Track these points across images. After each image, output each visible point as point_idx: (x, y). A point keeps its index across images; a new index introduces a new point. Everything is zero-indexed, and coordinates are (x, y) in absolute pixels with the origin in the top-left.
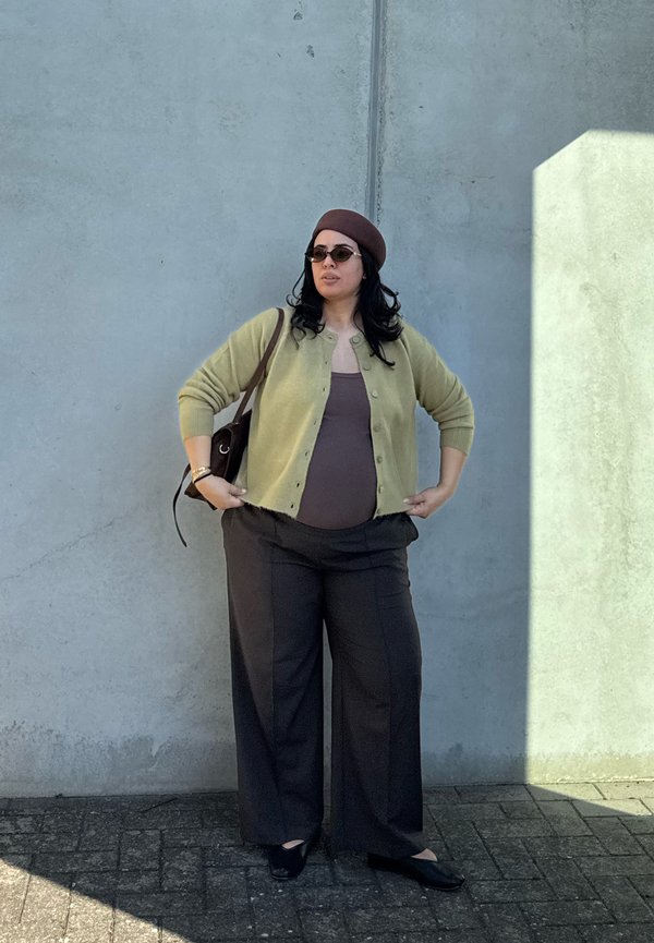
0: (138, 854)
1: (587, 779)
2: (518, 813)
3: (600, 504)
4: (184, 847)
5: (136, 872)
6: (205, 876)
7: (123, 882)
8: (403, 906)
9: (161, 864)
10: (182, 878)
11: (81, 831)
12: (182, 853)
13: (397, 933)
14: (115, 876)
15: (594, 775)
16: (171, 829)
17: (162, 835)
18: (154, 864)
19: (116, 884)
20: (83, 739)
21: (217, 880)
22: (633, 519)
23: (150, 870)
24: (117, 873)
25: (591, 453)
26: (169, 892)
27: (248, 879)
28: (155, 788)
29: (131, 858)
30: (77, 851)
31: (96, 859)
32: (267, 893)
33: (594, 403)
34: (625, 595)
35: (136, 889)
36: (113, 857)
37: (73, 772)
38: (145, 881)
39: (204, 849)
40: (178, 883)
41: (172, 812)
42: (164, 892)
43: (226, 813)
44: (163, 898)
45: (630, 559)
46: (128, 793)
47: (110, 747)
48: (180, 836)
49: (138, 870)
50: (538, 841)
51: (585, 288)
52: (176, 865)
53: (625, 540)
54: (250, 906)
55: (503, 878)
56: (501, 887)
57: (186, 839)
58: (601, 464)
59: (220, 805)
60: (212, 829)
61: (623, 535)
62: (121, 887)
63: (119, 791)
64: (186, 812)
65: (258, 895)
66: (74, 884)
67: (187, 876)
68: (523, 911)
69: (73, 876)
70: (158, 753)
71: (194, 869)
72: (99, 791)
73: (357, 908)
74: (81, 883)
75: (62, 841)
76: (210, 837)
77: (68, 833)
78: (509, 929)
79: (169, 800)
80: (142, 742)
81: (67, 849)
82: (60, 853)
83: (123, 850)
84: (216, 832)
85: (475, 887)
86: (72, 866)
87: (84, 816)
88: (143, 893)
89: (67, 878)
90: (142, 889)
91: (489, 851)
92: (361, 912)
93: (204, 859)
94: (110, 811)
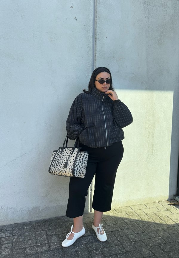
0: (41, 239)
1: (142, 203)
2: (131, 215)
4: (53, 235)
5: (42, 245)
8: (115, 246)
9: (48, 241)
10: (55, 245)
11: (24, 233)
12: (53, 237)
14: (37, 247)
15: (144, 202)
16: (48, 230)
17: (46, 232)
18: (46, 242)
19: (38, 250)
23: (46, 244)
24: (37, 246)
26: (53, 250)
28: (41, 218)
29: (40, 241)
30: (25, 240)
31: (30, 242)
32: (79, 247)
35: (44, 250)
36: (35, 241)
37: (19, 217)
38: (46, 247)
39: (58, 235)
40: (55, 247)
41: (47, 224)
42: (51, 251)
43: (61, 223)
44: (52, 252)
48: (51, 232)
49: (42, 244)
50: (139, 221)
52: (52, 241)
54: (76, 251)
56: (136, 236)
59: (59, 221)
62: (39, 251)
63: (32, 220)
64: (51, 224)
65: (77, 248)
66: (26, 252)
67: (56, 244)
68: (144, 243)
69: (25, 249)
70: (41, 210)
71: (58, 242)
72: (26, 221)
73: (104, 248)
74: (28, 250)
75: (19, 238)
76: (59, 231)
77: (21, 235)
78: (143, 249)
79: (45, 221)
80: (37, 208)
81: (21, 240)
82: (20, 242)
83: (37, 238)
84: (60, 229)
85: (130, 237)
86: (24, 245)
87: (24, 229)
88: (46, 252)
89: (23, 250)
90: (45, 250)
91: (129, 226)
92: (105, 249)
93: (59, 238)
94: (30, 226)
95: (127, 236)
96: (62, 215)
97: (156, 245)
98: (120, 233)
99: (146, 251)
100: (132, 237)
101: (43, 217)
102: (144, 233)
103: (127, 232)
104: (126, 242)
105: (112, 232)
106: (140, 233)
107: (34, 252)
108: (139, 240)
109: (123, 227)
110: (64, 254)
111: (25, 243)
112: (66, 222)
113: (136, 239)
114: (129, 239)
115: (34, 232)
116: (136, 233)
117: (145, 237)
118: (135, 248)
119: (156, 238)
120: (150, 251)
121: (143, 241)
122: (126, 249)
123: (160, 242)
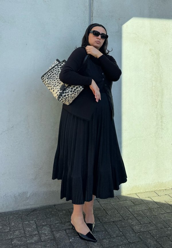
0: (30, 229)
1: (152, 190)
2: (137, 203)
3: (155, 112)
4: (43, 226)
5: (31, 236)
6: (53, 235)
7: (28, 240)
8: (117, 237)
9: (39, 232)
10: (46, 236)
11: (9, 223)
12: (44, 228)
13: (118, 246)
14: (25, 238)
15: (154, 189)
16: (38, 220)
17: (35, 222)
18: (36, 232)
19: (26, 241)
20: (6, 194)
21: (58, 235)
22: (164, 116)
23: (36, 234)
24: (26, 237)
25: (152, 97)
26: (44, 241)
27: (67, 234)
28: (29, 207)
29: (28, 231)
30: (11, 231)
31: (17, 233)
32: (74, 238)
33: (153, 83)
34: (162, 137)
35: (33, 241)
36: (23, 232)
37: (3, 205)
38: (35, 238)
39: (50, 225)
40: (46, 238)
41: (36, 214)
42: (42, 242)
43: (53, 213)
44: (43, 243)
45: (163, 127)
46: (21, 209)
47: (14, 196)
48: (41, 222)
49: (32, 235)
50: (146, 211)
51: (150, 50)
52: (43, 232)
53: (162, 122)
54: (71, 242)
55: (141, 224)
56: (141, 227)
57: (43, 223)
58: (155, 101)
59: (50, 210)
60: (50, 218)
61: (161, 120)
62: (28, 242)
63: (18, 209)
64: (40, 213)
65: (72, 239)
66: (13, 243)
67: (48, 235)
68: (150, 234)
69: (12, 240)
70: (29, 196)
71: (49, 232)
72: (11, 210)
73: (103, 239)
74: (15, 242)
75: (4, 228)
76: (50, 221)
77: (5, 225)
78: (149, 240)
79: (34, 210)
80: (24, 193)
81: (7, 230)
82: (5, 232)
83: (25, 229)
84: (52, 219)
85: (134, 228)
86: (10, 236)
87: (9, 218)
88: (36, 243)
89: (10, 241)
90: (35, 241)
91: (134, 216)
92: (105, 240)
93: (51, 229)
94: (16, 216)
95: (131, 226)
96: (54, 204)
97: (165, 236)
98: (123, 224)
99: (152, 242)
100: (137, 228)
101: (30, 205)
102: (151, 223)
103: (132, 223)
104: (130, 233)
105: (114, 222)
106: (147, 223)
107: (22, 243)
108: (145, 230)
109: (127, 216)
110: (57, 246)
111: (11, 234)
112: (59, 211)
113: (142, 229)
114: (133, 229)
115: (21, 222)
116: (142, 223)
117: (152, 228)
118: (139, 239)
119: (165, 229)
120: (157, 242)
121: (150, 232)
122: (129, 240)
123: (169, 233)
